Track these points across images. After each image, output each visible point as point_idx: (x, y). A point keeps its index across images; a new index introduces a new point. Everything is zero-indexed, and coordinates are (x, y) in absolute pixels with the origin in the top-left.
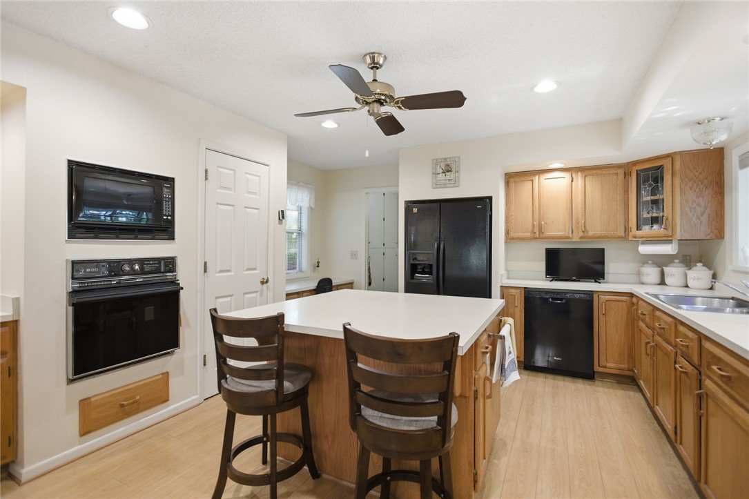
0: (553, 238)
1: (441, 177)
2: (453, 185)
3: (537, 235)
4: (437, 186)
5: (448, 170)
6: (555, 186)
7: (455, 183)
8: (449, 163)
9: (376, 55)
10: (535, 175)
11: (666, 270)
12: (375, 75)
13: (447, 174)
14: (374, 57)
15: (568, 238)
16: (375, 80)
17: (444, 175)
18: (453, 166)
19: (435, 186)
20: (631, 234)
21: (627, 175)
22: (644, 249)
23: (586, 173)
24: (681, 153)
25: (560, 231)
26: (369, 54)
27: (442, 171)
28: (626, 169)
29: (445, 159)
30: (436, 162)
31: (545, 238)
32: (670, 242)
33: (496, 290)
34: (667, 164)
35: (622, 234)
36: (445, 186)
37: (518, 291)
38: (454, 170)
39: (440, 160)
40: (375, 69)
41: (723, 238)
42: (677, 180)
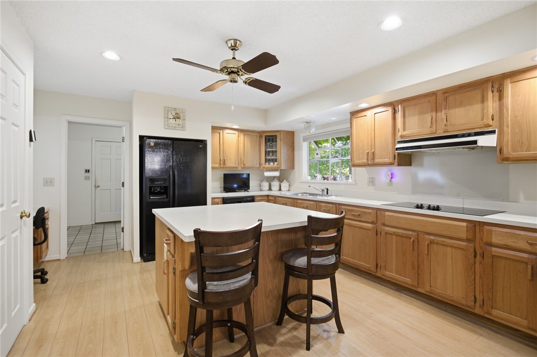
0: (230, 168)
1: (172, 121)
2: (181, 129)
3: (222, 166)
4: (169, 128)
5: (177, 117)
6: (231, 138)
7: (183, 128)
8: (178, 112)
9: (238, 42)
10: (221, 130)
11: (272, 183)
12: (234, 55)
13: (177, 120)
14: (236, 43)
15: (237, 168)
16: (234, 58)
17: (174, 120)
18: (181, 115)
19: (167, 127)
20: (262, 167)
21: (261, 137)
22: (267, 174)
23: (245, 133)
24: (283, 131)
25: (233, 164)
26: (234, 39)
27: (172, 117)
28: (260, 134)
29: (175, 109)
30: (167, 110)
31: (226, 168)
32: (277, 170)
33: (209, 200)
34: (278, 134)
35: (258, 166)
36: (175, 128)
37: (220, 200)
38: (182, 117)
39: (171, 109)
40: (234, 50)
41: (294, 169)
42: (282, 143)
